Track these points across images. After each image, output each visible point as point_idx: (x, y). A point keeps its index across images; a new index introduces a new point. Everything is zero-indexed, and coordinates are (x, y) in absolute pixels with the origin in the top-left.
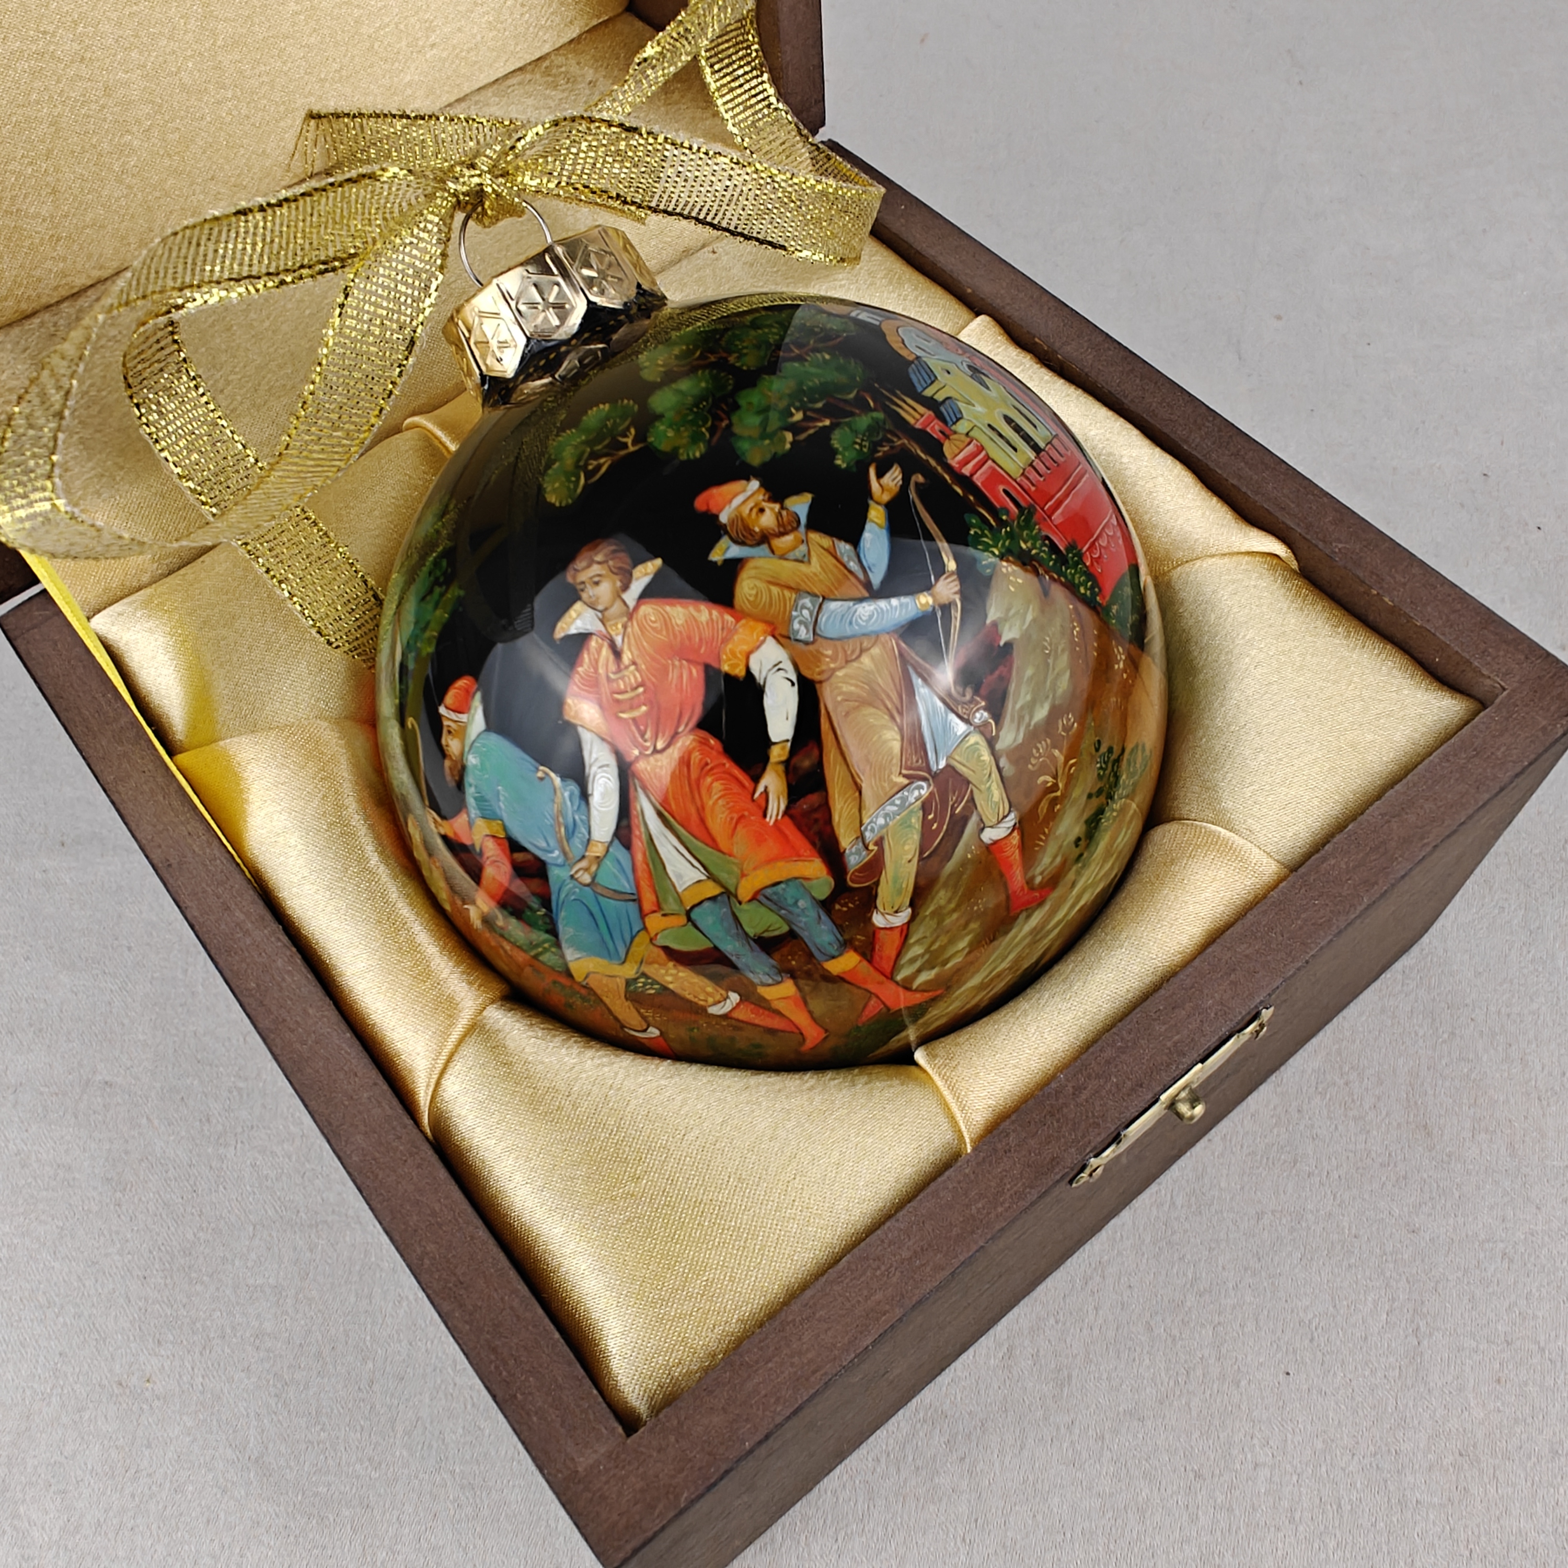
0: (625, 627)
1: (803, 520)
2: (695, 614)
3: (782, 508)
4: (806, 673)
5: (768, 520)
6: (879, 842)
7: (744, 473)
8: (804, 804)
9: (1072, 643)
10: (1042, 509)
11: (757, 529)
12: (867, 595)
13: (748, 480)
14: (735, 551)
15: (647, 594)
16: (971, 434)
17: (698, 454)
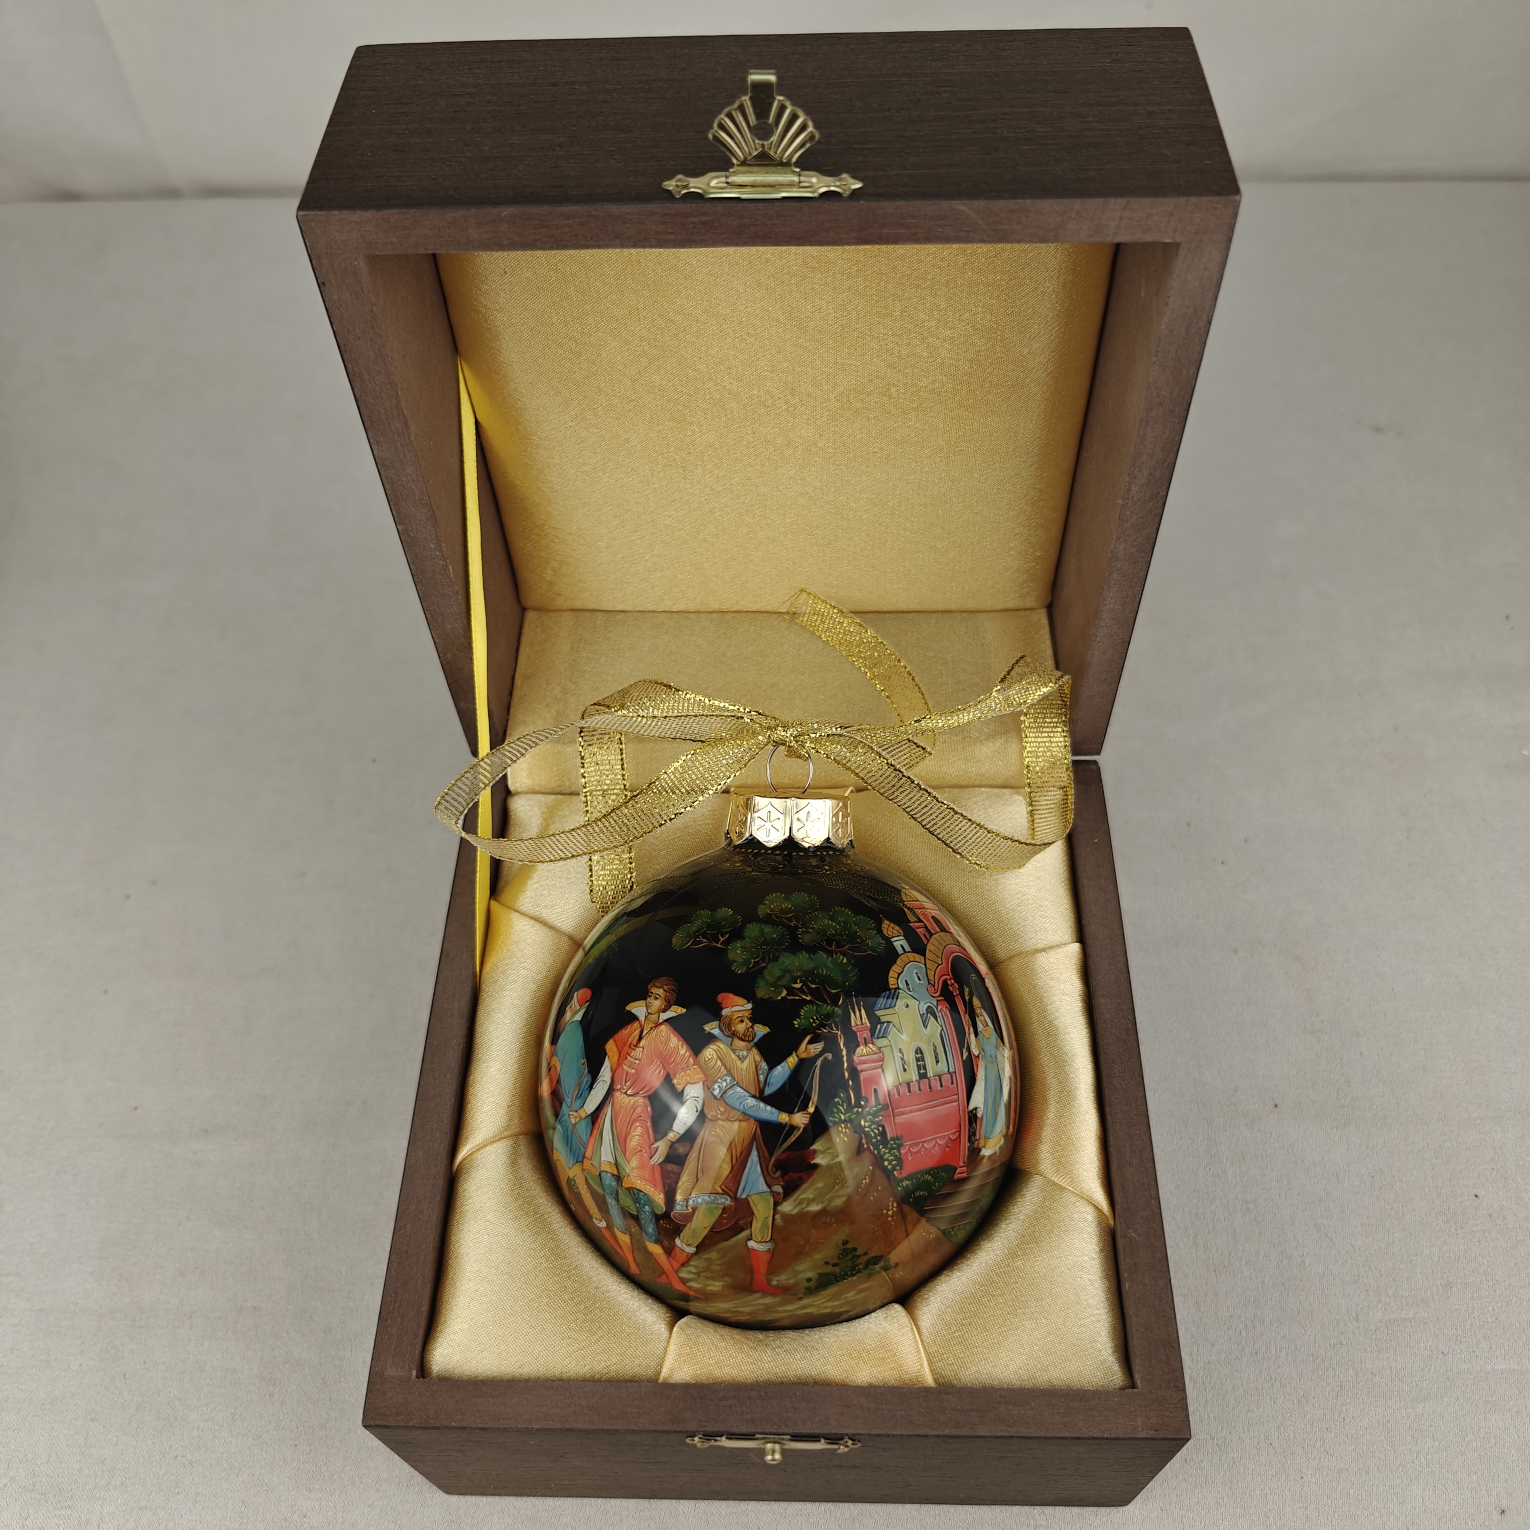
2: (680, 1047)
3: (752, 1027)
6: (694, 1209)
7: (749, 996)
8: (670, 1167)
9: (858, 1186)
11: (733, 1029)
12: (758, 1095)
13: (749, 1002)
14: (716, 1032)
15: (670, 1021)
16: (882, 1049)
17: (739, 972)
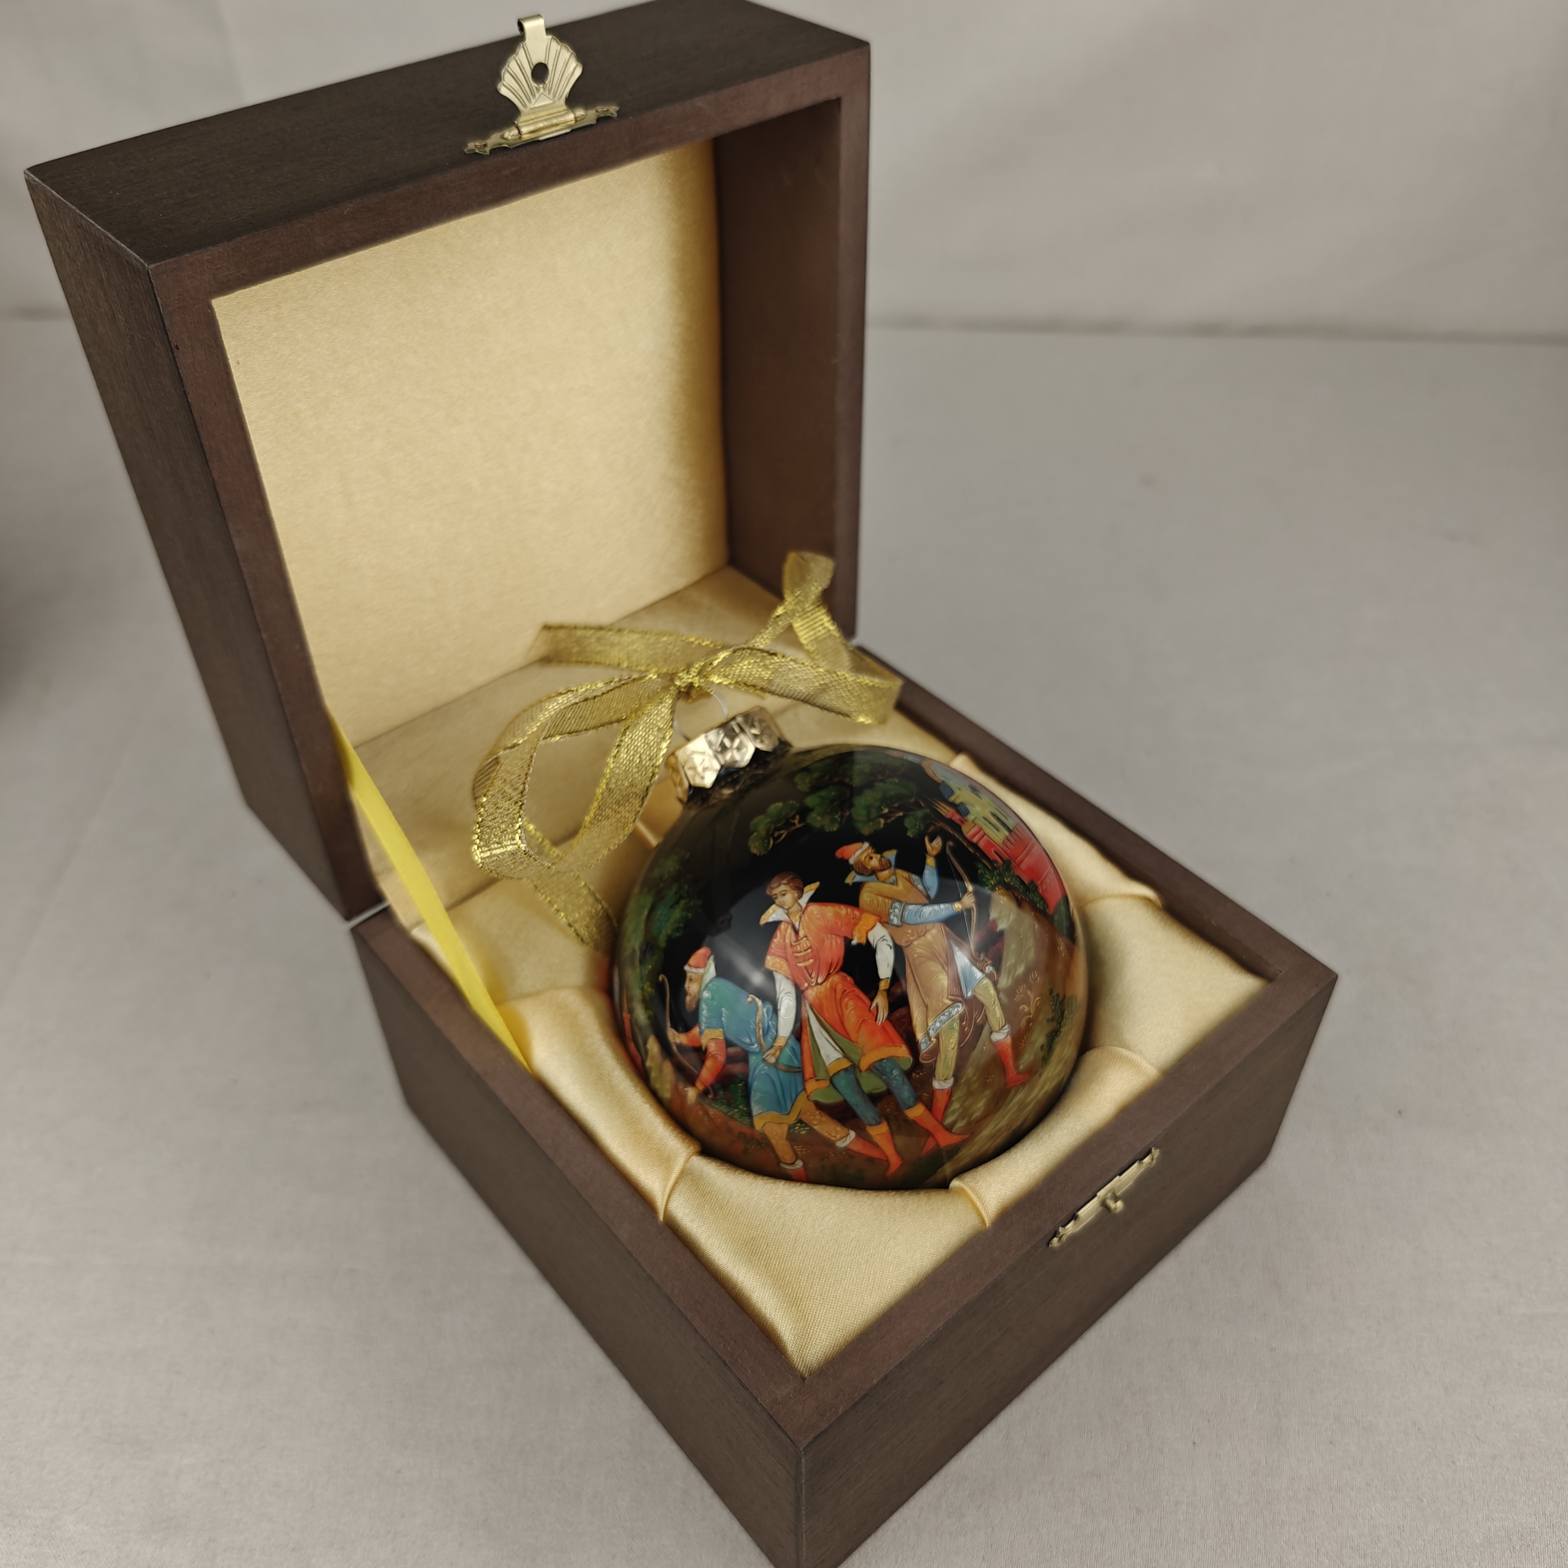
0: (800, 917)
1: (893, 863)
4: (898, 942)
5: (875, 862)
10: (1015, 862)
13: (863, 842)
15: (813, 900)
16: (975, 821)
17: (835, 829)
